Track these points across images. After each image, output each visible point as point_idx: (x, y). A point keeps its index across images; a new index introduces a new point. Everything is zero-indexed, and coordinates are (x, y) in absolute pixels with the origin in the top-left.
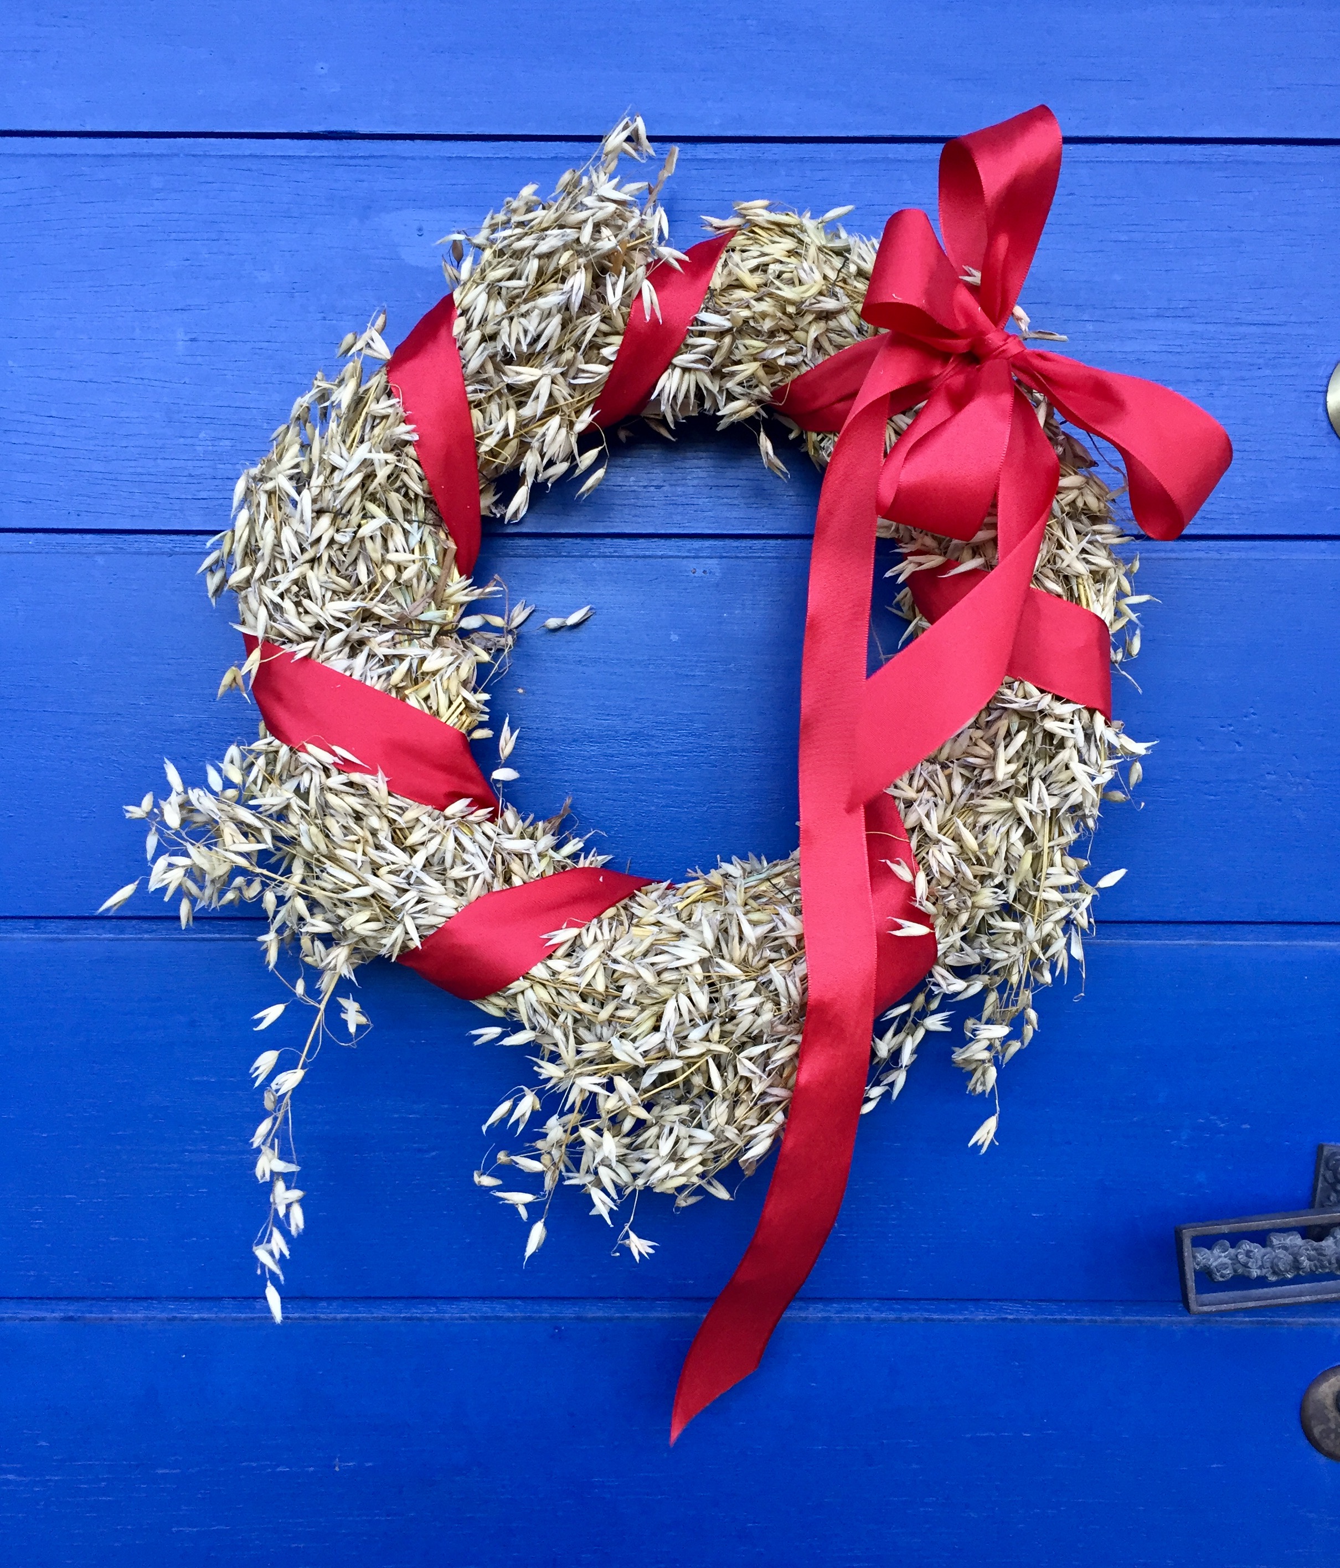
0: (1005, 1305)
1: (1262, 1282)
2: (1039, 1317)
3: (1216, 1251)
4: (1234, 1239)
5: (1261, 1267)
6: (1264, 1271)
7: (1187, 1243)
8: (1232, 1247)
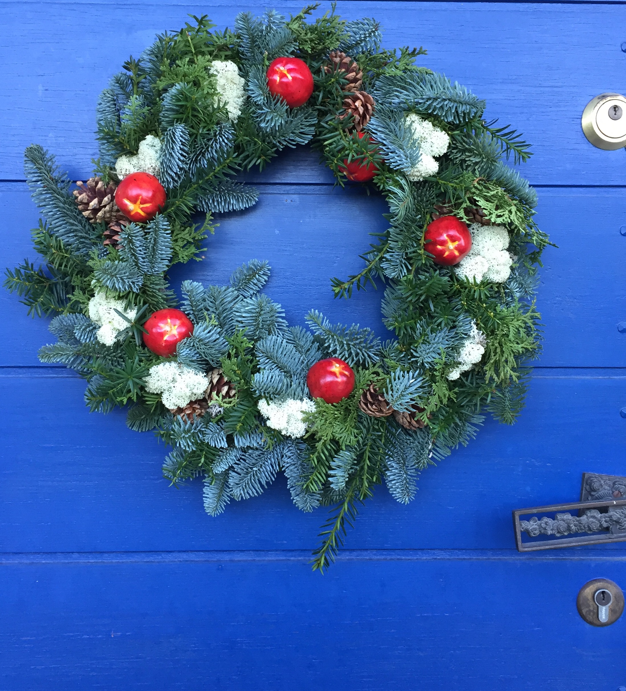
0: (436, 552)
1: (552, 537)
2: (452, 557)
3: (531, 522)
4: (540, 516)
5: (552, 530)
6: (554, 531)
7: (517, 518)
8: (539, 520)
